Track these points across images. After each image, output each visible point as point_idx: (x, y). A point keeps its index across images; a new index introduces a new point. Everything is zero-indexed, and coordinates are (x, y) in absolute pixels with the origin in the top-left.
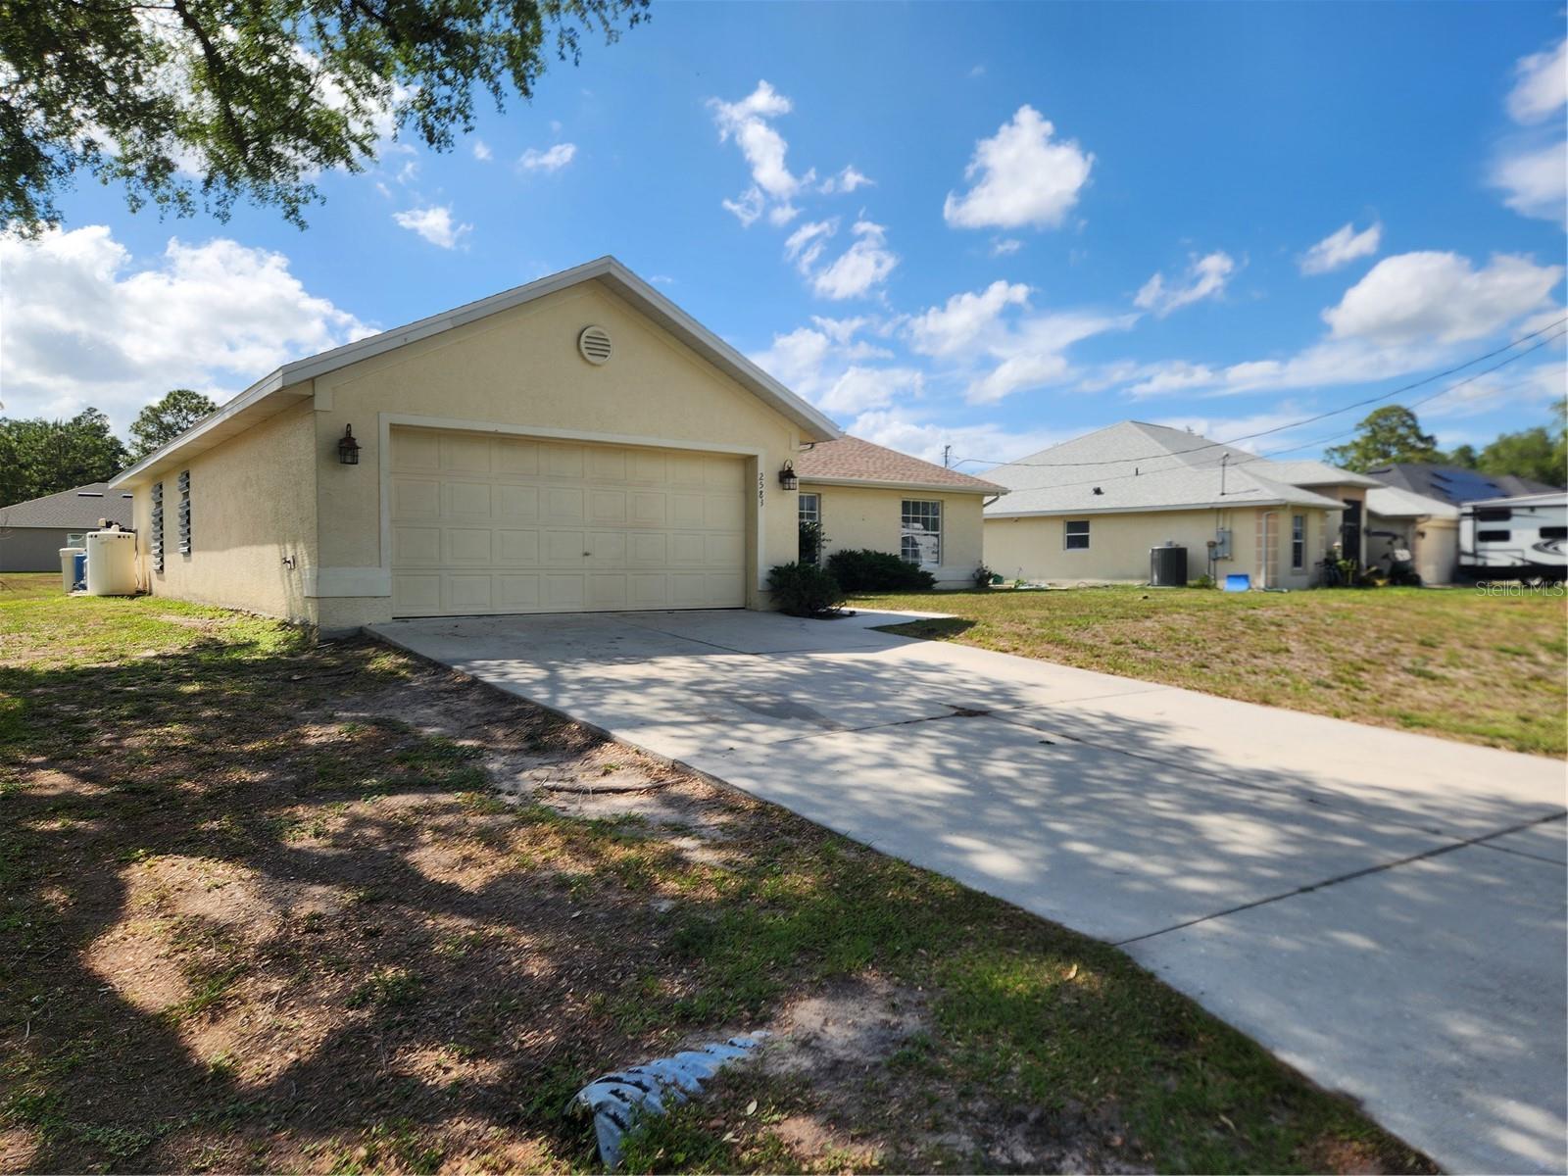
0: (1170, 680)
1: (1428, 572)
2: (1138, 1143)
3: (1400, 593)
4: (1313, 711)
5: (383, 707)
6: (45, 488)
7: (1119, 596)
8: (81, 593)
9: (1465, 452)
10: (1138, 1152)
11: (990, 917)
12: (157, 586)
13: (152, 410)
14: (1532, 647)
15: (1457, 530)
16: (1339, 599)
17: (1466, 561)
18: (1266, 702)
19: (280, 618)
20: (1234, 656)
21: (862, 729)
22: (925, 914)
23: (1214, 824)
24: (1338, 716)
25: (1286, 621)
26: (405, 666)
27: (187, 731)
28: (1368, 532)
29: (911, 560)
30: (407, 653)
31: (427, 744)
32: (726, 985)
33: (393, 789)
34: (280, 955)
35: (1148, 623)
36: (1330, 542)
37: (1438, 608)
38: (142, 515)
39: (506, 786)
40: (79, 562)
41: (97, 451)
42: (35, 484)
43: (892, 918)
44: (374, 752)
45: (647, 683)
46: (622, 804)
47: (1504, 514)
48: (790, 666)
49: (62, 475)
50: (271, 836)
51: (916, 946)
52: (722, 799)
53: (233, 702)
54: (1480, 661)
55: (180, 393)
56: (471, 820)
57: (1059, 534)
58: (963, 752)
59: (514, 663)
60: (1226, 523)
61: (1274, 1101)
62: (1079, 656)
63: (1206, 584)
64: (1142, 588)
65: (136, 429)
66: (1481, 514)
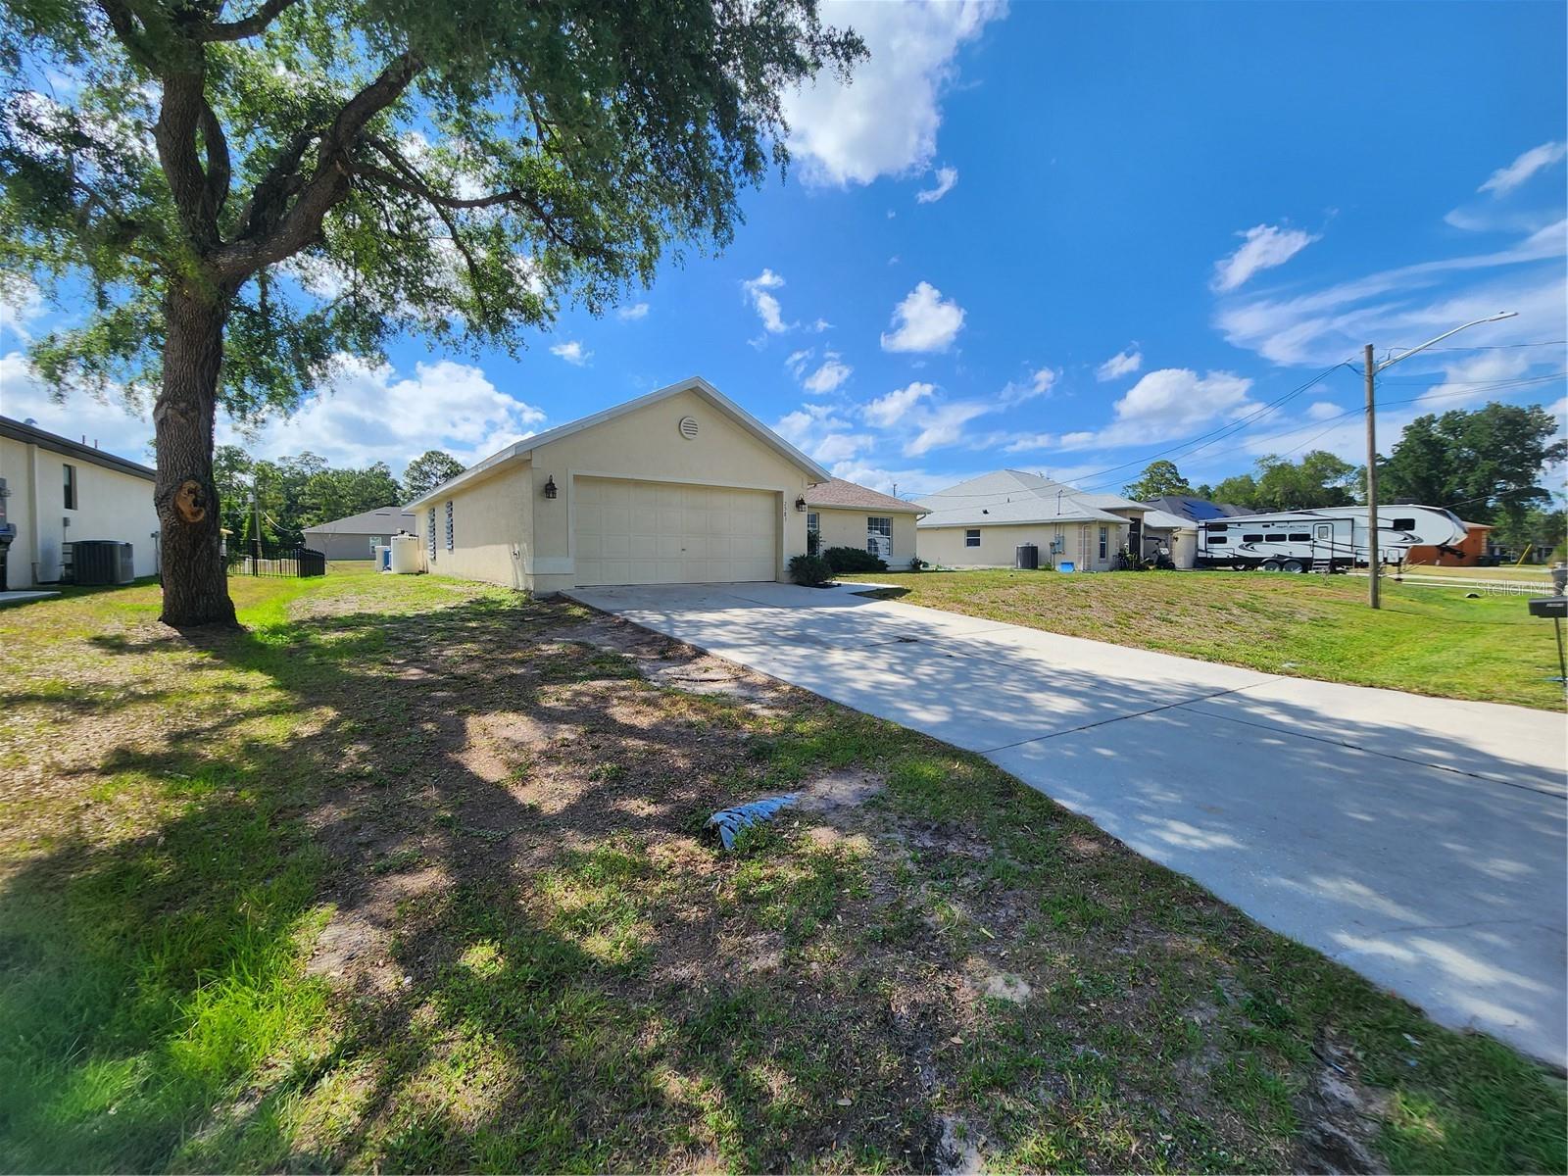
0: (1021, 623)
1: (1179, 561)
2: (984, 837)
3: (1162, 574)
4: (1100, 640)
5: (578, 635)
6: (356, 509)
7: (997, 575)
8: (388, 572)
9: (1205, 489)
10: (984, 840)
11: (916, 741)
12: (431, 568)
13: (417, 463)
14: (1230, 605)
15: (1197, 536)
16: (1123, 577)
17: (1201, 555)
18: (1074, 635)
19: (512, 586)
20: (1058, 610)
21: (848, 648)
22: (882, 740)
23: (1038, 698)
24: (1112, 642)
25: (1091, 590)
26: (586, 613)
27: (474, 646)
28: (1144, 538)
29: (873, 553)
30: (586, 606)
31: (606, 654)
32: (780, 772)
33: (594, 677)
34: (550, 757)
35: (1011, 591)
36: (1122, 544)
37: (1180, 583)
38: (422, 526)
39: (652, 677)
40: (387, 555)
41: (384, 487)
42: (348, 507)
43: (864, 741)
44: (578, 659)
45: (724, 624)
46: (716, 687)
47: (1223, 527)
48: (803, 614)
49: (364, 503)
50: (534, 701)
51: (877, 755)
52: (772, 684)
53: (497, 632)
54: (1199, 613)
55: (433, 453)
56: (637, 694)
57: (963, 537)
58: (904, 661)
59: (646, 612)
60: (1060, 532)
61: (1051, 819)
62: (971, 609)
63: (1048, 569)
64: (1011, 570)
65: (407, 475)
66: (1209, 527)
